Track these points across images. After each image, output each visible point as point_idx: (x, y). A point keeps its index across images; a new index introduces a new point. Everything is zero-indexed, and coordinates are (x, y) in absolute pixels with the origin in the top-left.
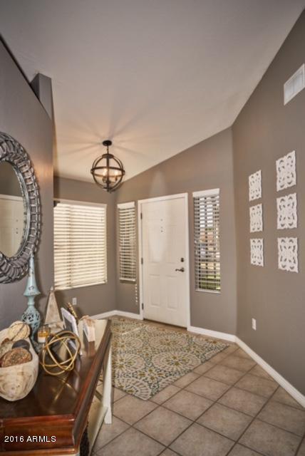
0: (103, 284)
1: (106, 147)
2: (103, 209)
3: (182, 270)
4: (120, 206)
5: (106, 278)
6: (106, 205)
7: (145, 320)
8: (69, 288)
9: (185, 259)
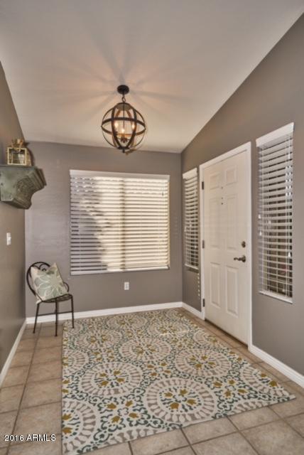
0: (165, 270)
1: (122, 95)
2: (166, 181)
3: (243, 260)
4: (185, 176)
5: (169, 263)
6: (168, 176)
7: (206, 320)
8: (121, 270)
9: (246, 243)
